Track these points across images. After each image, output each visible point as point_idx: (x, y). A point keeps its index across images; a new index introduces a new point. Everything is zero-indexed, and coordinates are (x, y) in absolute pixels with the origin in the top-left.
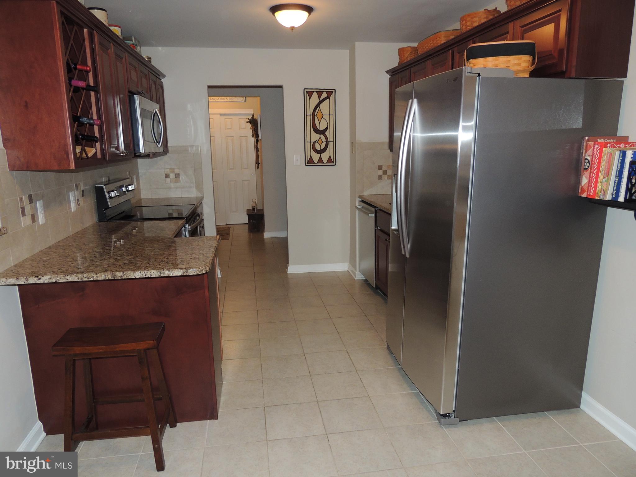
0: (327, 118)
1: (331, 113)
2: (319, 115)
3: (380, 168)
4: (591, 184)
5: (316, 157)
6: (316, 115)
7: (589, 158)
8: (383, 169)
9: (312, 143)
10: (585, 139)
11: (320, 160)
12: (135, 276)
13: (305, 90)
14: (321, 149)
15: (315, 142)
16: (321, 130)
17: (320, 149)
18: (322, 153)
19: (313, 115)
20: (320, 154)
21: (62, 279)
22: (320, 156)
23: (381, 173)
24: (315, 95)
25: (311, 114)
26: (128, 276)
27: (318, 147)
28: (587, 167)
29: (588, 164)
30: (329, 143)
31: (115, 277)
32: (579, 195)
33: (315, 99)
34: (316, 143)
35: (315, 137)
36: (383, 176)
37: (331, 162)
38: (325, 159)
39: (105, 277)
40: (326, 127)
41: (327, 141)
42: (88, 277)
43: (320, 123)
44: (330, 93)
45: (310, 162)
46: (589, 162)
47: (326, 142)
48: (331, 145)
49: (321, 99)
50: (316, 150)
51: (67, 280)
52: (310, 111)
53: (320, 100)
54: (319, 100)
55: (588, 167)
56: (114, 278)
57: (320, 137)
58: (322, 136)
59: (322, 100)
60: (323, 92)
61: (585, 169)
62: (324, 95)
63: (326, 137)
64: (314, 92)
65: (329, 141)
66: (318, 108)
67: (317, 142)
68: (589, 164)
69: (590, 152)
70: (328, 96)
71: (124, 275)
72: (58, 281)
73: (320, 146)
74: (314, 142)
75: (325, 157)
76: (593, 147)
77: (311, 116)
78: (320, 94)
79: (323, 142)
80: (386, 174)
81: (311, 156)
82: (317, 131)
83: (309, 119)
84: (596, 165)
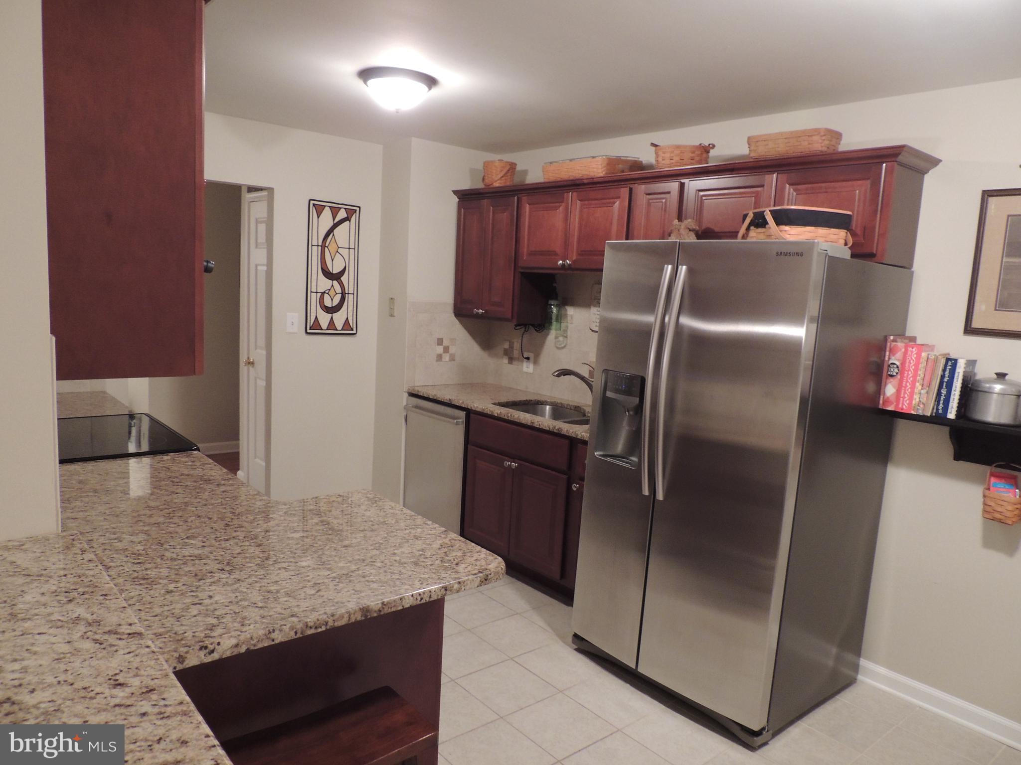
0: (345, 252)
1: (352, 246)
2: (332, 247)
3: (440, 342)
4: (904, 395)
5: (324, 319)
6: (327, 247)
7: (898, 363)
8: (444, 344)
9: (319, 295)
10: (890, 338)
11: (331, 325)
12: (403, 603)
13: (312, 202)
14: (333, 306)
15: (324, 292)
16: (334, 273)
17: (331, 306)
18: (334, 313)
19: (323, 246)
20: (332, 314)
21: (262, 641)
22: (332, 318)
23: (440, 349)
24: (327, 212)
25: (320, 244)
26: (391, 608)
27: (328, 303)
28: (895, 374)
29: (896, 370)
30: (347, 295)
31: (368, 614)
32: (881, 407)
33: (326, 219)
34: (325, 294)
35: (325, 283)
36: (443, 354)
37: (349, 329)
38: (339, 324)
39: (349, 618)
40: (343, 268)
41: (344, 292)
42: (316, 625)
43: (332, 260)
44: (352, 212)
45: (313, 328)
46: (898, 367)
47: (342, 293)
48: (350, 299)
49: (337, 220)
50: (325, 306)
51: (273, 640)
52: (317, 239)
53: (335, 222)
54: (334, 220)
55: (897, 373)
56: (366, 616)
57: (332, 286)
58: (335, 282)
59: (338, 222)
60: (341, 208)
61: (892, 376)
62: (342, 214)
63: (342, 285)
64: (326, 207)
65: (347, 292)
66: (331, 235)
67: (328, 294)
68: (898, 370)
69: (899, 355)
70: (347, 217)
71: (384, 606)
72: (252, 648)
73: (332, 300)
74: (322, 293)
75: (339, 319)
76: (903, 350)
77: (320, 248)
78: (335, 211)
79: (337, 294)
80: (448, 352)
81: (316, 317)
82: (328, 274)
83: (315, 252)
84: (911, 372)
